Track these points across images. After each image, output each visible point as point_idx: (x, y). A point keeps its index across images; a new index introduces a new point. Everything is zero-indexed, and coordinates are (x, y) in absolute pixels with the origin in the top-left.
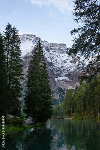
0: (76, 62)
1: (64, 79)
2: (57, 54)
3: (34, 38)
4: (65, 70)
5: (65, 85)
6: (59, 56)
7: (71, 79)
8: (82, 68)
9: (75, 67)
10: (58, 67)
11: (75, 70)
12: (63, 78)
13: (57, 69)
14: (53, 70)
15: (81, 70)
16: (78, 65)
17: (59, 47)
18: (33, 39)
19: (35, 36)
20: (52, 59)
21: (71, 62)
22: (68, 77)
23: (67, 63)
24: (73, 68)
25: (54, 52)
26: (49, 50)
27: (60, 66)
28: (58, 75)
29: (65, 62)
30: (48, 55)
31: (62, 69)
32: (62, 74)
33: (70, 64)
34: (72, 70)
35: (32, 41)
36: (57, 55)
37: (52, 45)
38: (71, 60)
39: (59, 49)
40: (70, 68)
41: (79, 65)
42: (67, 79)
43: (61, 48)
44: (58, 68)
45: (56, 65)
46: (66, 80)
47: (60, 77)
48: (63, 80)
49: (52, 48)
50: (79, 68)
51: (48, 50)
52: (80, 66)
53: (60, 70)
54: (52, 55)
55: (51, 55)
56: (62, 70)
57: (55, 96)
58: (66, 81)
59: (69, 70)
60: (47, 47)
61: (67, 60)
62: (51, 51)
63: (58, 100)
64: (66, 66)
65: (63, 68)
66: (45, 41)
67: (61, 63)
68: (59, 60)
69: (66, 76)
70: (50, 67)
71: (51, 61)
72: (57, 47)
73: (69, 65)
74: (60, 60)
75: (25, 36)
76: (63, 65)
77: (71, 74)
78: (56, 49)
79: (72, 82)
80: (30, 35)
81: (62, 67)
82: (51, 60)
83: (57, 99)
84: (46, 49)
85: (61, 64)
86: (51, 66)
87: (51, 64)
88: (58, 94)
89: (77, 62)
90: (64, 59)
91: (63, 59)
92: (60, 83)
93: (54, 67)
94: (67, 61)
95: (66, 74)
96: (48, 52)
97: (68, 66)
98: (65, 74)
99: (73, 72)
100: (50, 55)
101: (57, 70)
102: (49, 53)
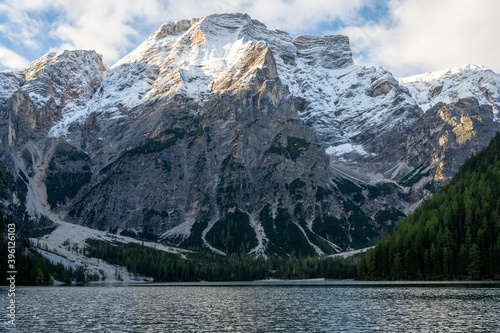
0: (386, 93)
1: (351, 150)
2: (319, 70)
3: (245, 22)
4: (349, 121)
5: (357, 171)
6: (327, 77)
7: (373, 150)
8: (410, 110)
9: (385, 110)
10: (326, 112)
11: (388, 120)
12: (347, 148)
13: (323, 119)
14: (309, 124)
15: (408, 117)
16: (395, 103)
17: (324, 48)
18: (241, 27)
19: (245, 17)
20: (305, 87)
21: (371, 93)
22: (365, 145)
23: (356, 99)
24: (380, 113)
25: (309, 63)
26: (293, 58)
27: (333, 108)
28: (330, 139)
29: (350, 95)
30: (292, 75)
31: (340, 119)
32: (342, 134)
33: (366, 102)
34: (377, 119)
35: (238, 32)
36: (319, 74)
37: (302, 42)
38: (369, 86)
39: (323, 54)
40: (369, 115)
41: (398, 100)
42: (360, 149)
43: (332, 51)
44: (327, 116)
45: (320, 107)
46: (357, 155)
47: (336, 145)
48: (346, 156)
49: (302, 51)
50: (402, 110)
51: (288, 59)
52: (402, 104)
53: (332, 124)
54: (303, 76)
55: (300, 76)
56: (341, 123)
57: (332, 208)
58: (360, 158)
59: (363, 122)
60: (285, 49)
61: (354, 87)
62: (300, 63)
63: (343, 220)
64: (354, 109)
65: (345, 116)
66: (279, 32)
67: (334, 98)
68: (328, 90)
69: (354, 140)
70: (299, 113)
71: (301, 95)
72: (318, 48)
73: (363, 105)
74: (332, 88)
75: (215, 20)
76: (342, 107)
77: (373, 135)
78: (315, 56)
79: (381, 160)
80: (231, 16)
81: (338, 113)
82: (303, 92)
83: (338, 217)
84: (283, 57)
85: (336, 103)
86: (302, 110)
87: (302, 104)
88: (340, 198)
89: (392, 93)
90: (344, 87)
91: (339, 84)
92: (340, 165)
93: (313, 114)
94: (354, 91)
95: (355, 134)
96: (289, 66)
97: (359, 108)
98: (350, 135)
99: (381, 126)
100: (298, 74)
101: (323, 123)
102: (294, 69)
